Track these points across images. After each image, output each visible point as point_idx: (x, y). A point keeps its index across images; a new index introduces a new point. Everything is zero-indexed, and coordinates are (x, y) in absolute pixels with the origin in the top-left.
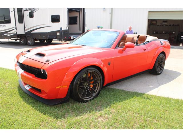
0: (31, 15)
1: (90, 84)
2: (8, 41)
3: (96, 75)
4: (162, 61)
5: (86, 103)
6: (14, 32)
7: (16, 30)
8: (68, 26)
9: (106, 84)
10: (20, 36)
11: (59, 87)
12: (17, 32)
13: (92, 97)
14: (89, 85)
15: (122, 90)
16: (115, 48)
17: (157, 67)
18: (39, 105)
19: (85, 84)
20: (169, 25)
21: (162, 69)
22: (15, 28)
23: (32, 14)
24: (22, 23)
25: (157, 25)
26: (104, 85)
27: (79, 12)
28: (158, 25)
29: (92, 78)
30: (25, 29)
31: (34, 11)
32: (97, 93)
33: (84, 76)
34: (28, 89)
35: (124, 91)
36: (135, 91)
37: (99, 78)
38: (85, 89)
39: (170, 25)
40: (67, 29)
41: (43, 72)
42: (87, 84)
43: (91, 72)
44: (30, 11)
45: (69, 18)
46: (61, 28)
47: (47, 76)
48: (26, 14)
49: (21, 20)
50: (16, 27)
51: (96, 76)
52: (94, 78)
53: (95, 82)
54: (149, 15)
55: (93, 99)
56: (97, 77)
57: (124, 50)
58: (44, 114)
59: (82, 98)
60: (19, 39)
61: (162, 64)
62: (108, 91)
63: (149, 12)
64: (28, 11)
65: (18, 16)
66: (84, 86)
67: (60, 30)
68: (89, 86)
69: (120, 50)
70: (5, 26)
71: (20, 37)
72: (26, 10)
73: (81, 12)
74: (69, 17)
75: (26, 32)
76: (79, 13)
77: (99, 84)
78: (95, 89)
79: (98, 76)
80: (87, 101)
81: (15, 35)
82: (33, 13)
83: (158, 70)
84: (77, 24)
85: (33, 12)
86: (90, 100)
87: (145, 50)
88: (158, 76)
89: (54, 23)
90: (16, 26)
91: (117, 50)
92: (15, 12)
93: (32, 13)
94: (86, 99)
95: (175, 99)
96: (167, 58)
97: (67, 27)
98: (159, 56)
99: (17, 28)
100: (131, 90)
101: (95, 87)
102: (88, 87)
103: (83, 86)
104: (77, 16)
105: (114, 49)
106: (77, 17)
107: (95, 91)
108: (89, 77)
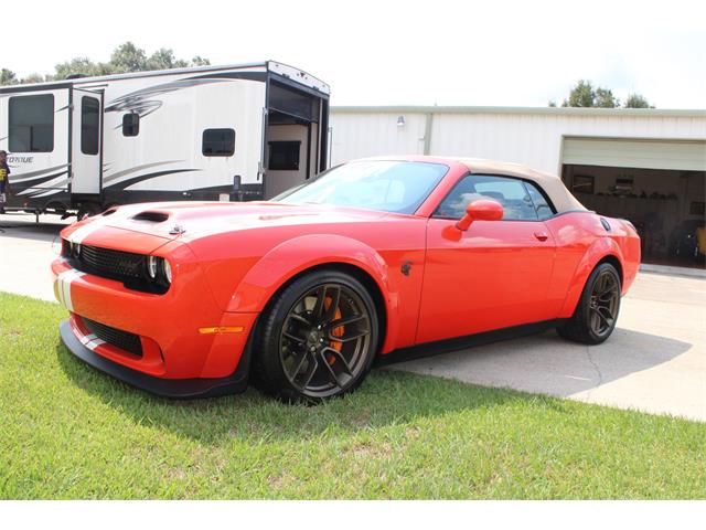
0: (131, 127)
1: (331, 338)
2: (35, 221)
3: (356, 304)
4: (610, 294)
5: (310, 405)
6: (61, 184)
7: (69, 176)
8: (263, 171)
9: (391, 350)
10: (82, 202)
11: (212, 330)
12: (70, 185)
13: (338, 389)
14: (327, 343)
15: (454, 382)
16: (430, 217)
17: (592, 312)
18: (127, 399)
19: (313, 334)
20: (639, 194)
21: (610, 321)
22: (66, 169)
23: (134, 122)
24: (95, 153)
25: (596, 192)
26: (385, 351)
27: (308, 125)
28: (600, 194)
29: (338, 316)
30: (104, 176)
31: (141, 111)
32: (355, 372)
33: (310, 304)
34: (93, 345)
35: (462, 383)
36: (504, 385)
37: (365, 315)
38: (310, 353)
39: (644, 195)
40: (260, 182)
41: (156, 275)
42: (318, 339)
43: (336, 289)
44: (127, 112)
45: (268, 147)
46: (238, 178)
47: (169, 284)
48: (112, 122)
49: (92, 142)
50: (70, 167)
51: (354, 309)
52: (346, 314)
53: (351, 330)
54: (564, 148)
55: (341, 395)
56: (356, 313)
57: (464, 227)
58: (145, 423)
59: (296, 386)
60: (76, 212)
61: (608, 305)
62: (401, 381)
63: (566, 138)
64: (120, 110)
65: (84, 127)
66: (309, 344)
67: (232, 183)
68: (324, 345)
69: (449, 227)
70: (29, 160)
71: (79, 205)
72: (112, 109)
73: (314, 126)
74: (270, 143)
75: (104, 186)
76: (305, 129)
77: (363, 338)
78: (349, 361)
79: (364, 311)
80: (317, 401)
81: (62, 194)
82: (139, 118)
83: (594, 324)
84: (297, 169)
85: (137, 115)
86: (328, 398)
87: (543, 239)
88: (592, 349)
89: (213, 158)
90: (70, 160)
91: (439, 224)
92: (74, 113)
93: (134, 118)
94: (310, 391)
95: (659, 414)
96: (628, 286)
97: (261, 176)
98: (597, 271)
99: (73, 171)
100: (487, 383)
101: (348, 349)
102: (321, 348)
103: (304, 338)
104: (298, 139)
105: (425, 220)
106: (299, 143)
107: (350, 366)
108: (327, 309)
